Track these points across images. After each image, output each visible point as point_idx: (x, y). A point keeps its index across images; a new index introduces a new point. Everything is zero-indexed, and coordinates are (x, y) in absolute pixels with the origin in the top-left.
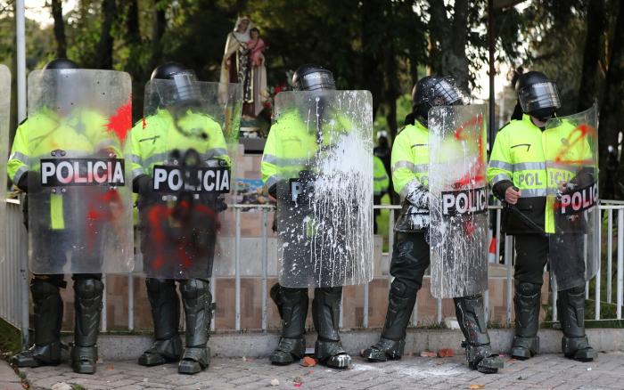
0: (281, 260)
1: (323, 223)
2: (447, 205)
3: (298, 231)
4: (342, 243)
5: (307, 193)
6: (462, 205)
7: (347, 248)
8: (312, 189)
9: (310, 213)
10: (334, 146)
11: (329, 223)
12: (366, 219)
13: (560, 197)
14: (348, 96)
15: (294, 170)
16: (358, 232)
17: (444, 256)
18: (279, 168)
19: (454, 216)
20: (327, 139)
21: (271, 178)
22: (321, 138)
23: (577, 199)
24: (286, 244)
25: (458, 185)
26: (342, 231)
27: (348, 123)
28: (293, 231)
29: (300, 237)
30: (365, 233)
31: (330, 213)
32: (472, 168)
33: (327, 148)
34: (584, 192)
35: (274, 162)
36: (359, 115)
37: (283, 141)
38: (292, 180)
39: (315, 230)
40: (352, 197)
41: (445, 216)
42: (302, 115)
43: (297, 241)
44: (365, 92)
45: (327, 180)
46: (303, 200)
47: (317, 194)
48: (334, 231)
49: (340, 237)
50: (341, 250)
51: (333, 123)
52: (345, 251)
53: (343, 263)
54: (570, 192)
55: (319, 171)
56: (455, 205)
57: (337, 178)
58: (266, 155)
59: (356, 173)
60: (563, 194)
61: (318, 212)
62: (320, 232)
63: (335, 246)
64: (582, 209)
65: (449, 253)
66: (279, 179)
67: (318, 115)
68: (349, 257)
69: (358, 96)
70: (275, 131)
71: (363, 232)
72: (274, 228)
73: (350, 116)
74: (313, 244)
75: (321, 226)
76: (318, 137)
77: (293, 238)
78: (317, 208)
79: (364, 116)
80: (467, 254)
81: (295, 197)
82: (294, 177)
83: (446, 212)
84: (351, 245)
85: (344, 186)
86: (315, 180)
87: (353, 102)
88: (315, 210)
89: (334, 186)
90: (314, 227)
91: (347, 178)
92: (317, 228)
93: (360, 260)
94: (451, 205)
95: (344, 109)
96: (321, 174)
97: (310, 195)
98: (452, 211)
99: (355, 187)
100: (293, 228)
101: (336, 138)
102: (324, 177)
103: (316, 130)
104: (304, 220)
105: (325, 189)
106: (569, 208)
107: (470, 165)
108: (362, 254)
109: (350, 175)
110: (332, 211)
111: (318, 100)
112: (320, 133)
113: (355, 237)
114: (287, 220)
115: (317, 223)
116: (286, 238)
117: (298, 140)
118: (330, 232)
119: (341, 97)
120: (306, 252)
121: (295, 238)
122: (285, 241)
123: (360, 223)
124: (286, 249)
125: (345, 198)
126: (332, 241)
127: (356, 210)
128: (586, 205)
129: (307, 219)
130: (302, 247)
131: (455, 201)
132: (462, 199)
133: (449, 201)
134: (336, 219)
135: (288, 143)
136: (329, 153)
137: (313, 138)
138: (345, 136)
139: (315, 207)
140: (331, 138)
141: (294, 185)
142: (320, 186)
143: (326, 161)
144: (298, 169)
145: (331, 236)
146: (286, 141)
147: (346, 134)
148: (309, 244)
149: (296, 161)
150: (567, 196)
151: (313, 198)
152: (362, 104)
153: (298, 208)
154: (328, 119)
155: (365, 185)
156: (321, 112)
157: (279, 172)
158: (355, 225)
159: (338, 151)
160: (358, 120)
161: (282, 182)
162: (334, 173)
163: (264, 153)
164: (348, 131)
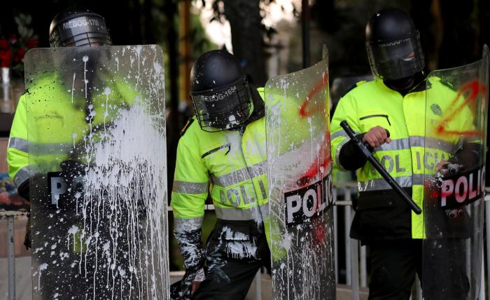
0: (38, 288)
1: (97, 235)
2: (292, 210)
3: (61, 247)
4: (124, 263)
5: (73, 193)
6: (310, 205)
7: (131, 269)
8: (80, 187)
9: (78, 221)
10: (110, 125)
11: (105, 235)
12: (158, 227)
13: (440, 183)
14: (128, 53)
15: (54, 160)
16: (146, 247)
17: (291, 279)
18: (33, 157)
19: (301, 222)
20: (101, 115)
21: (21, 172)
22: (92, 114)
23: (462, 186)
24: (44, 266)
25: (304, 180)
26: (123, 245)
27: (129, 92)
28: (54, 247)
29: (64, 255)
30: (156, 247)
31: (106, 220)
32: (320, 152)
33: (101, 128)
34: (471, 176)
35: (25, 148)
36: (145, 80)
37: (37, 119)
38: (51, 175)
39: (85, 246)
40: (137, 197)
41: (289, 225)
42: (64, 82)
43: (59, 261)
44: (153, 47)
45: (100, 172)
46: (67, 204)
47: (88, 194)
48: (111, 246)
49: (121, 254)
50: (122, 273)
51: (108, 92)
52: (128, 273)
53: (126, 292)
54: (452, 176)
55: (89, 161)
56: (302, 208)
57: (116, 170)
58: (13, 139)
59: (142, 162)
60: (444, 179)
61: (88, 219)
62: (92, 248)
63: (113, 267)
64: (468, 201)
65: (296, 273)
66: (32, 173)
67: (86, 82)
68: (134, 283)
69: (143, 53)
70: (25, 105)
71: (153, 246)
72: (27, 243)
73: (133, 81)
74: (83, 263)
75: (94, 238)
76: (87, 112)
77: (54, 257)
78: (88, 213)
79: (153, 81)
80: (317, 271)
81: (56, 198)
82: (54, 170)
83: (291, 220)
84: (137, 265)
85: (125, 181)
86: (83, 173)
87: (136, 62)
88: (85, 217)
89: (111, 181)
90: (84, 240)
91: (129, 170)
92: (88, 242)
93: (150, 286)
94: (297, 209)
95: (124, 73)
96: (92, 165)
97: (78, 195)
98: (299, 217)
99: (142, 183)
100: (53, 243)
101: (113, 113)
102: (97, 169)
103: (85, 102)
104: (70, 232)
105: (98, 187)
106: (451, 198)
107: (318, 148)
108: (153, 278)
109: (134, 165)
110: (109, 217)
111: (86, 59)
112: (90, 107)
113: (143, 254)
114: (45, 231)
115: (87, 236)
116: (44, 258)
117: (59, 117)
118: (106, 247)
119: (119, 55)
120: (73, 276)
121: (57, 257)
122: (42, 262)
123: (149, 233)
124: (44, 272)
125: (127, 198)
126: (109, 260)
127: (143, 215)
128: (472, 196)
129: (74, 230)
130: (67, 269)
131: (302, 202)
132: (311, 197)
133: (294, 204)
134: (114, 228)
135: (44, 121)
136: (102, 136)
137: (81, 114)
138: (125, 110)
139: (84, 212)
140: (106, 114)
141: (54, 181)
142: (92, 181)
143: (98, 146)
144: (60, 158)
145: (108, 253)
146: (41, 117)
147: (128, 107)
148: (77, 266)
149: (57, 148)
150: (449, 182)
151: (81, 199)
152: (149, 64)
153: (61, 215)
154: (102, 87)
155: (155, 178)
156: (91, 77)
157: (33, 163)
158: (142, 238)
159: (116, 133)
160: (144, 86)
161: (37, 178)
162: (111, 163)
163: (11, 136)
164: (130, 103)
